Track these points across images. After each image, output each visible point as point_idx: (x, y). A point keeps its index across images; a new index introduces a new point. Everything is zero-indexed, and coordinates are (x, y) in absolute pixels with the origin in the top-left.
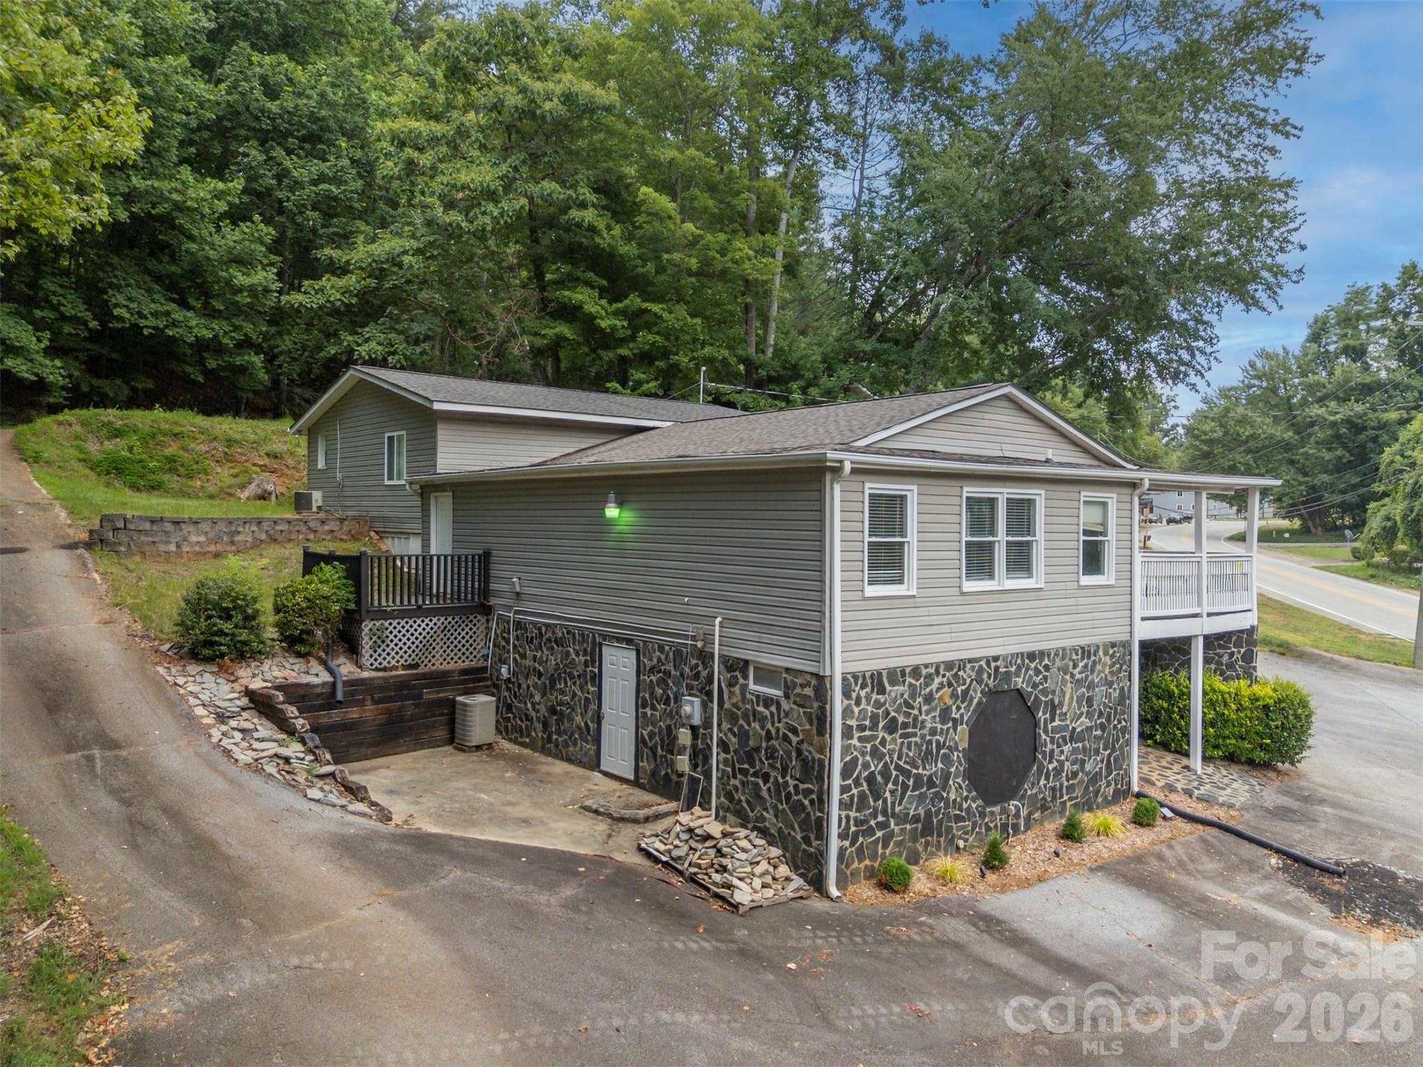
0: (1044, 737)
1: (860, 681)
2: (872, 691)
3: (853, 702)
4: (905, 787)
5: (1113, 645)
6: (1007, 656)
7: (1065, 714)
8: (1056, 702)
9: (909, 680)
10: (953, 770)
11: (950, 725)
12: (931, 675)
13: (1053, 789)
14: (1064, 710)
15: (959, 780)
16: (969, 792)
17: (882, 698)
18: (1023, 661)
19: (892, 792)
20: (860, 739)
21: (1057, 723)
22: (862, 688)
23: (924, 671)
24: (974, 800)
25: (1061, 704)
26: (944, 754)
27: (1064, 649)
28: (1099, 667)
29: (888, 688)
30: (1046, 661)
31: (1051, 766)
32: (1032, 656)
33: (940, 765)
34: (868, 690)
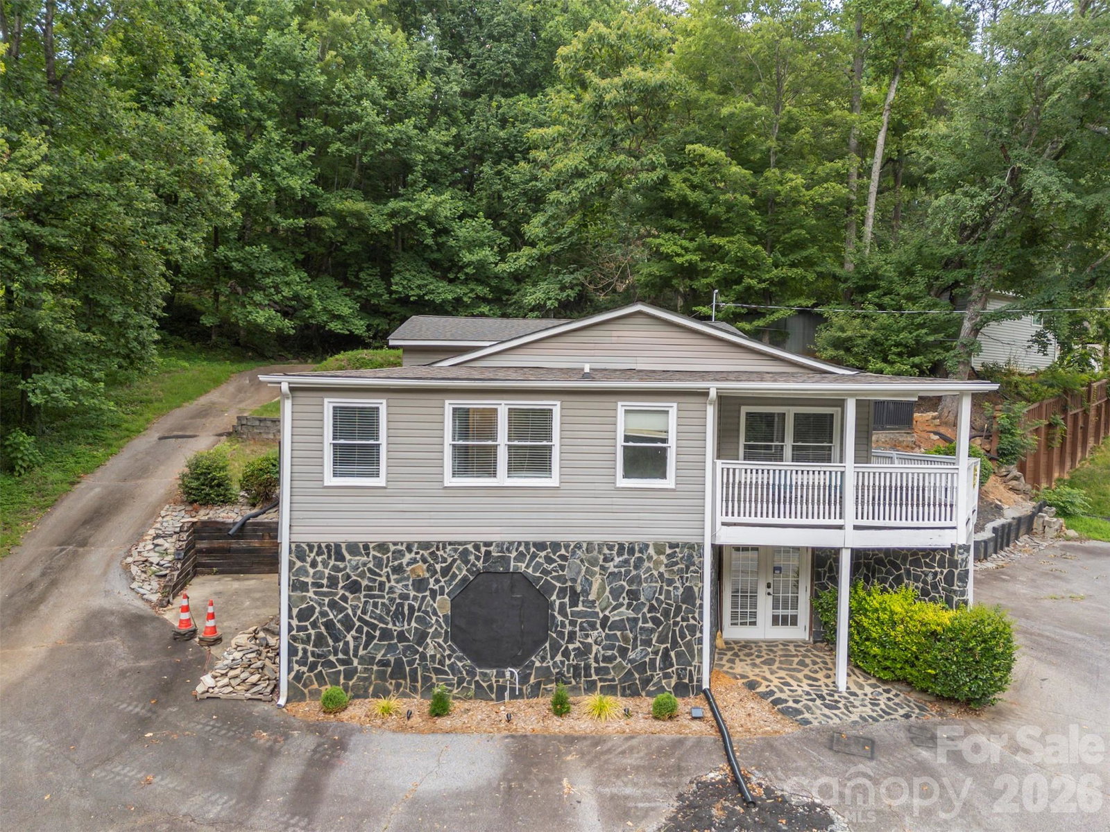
0: (560, 618)
1: (315, 550)
2: (330, 557)
3: (308, 565)
4: (370, 637)
5: (672, 546)
6: (503, 543)
7: (594, 602)
8: (579, 589)
9: (372, 553)
10: (431, 631)
11: (428, 593)
12: (400, 551)
13: (576, 668)
14: (591, 598)
15: (441, 641)
16: (453, 651)
17: (341, 565)
18: (528, 549)
19: (355, 638)
20: (316, 593)
21: (580, 608)
22: (318, 554)
23: (392, 548)
24: (460, 659)
25: (586, 592)
26: (418, 617)
27: (589, 544)
28: (646, 564)
29: (348, 557)
30: (563, 552)
31: (571, 647)
32: (541, 546)
33: (413, 624)
34: (325, 556)
